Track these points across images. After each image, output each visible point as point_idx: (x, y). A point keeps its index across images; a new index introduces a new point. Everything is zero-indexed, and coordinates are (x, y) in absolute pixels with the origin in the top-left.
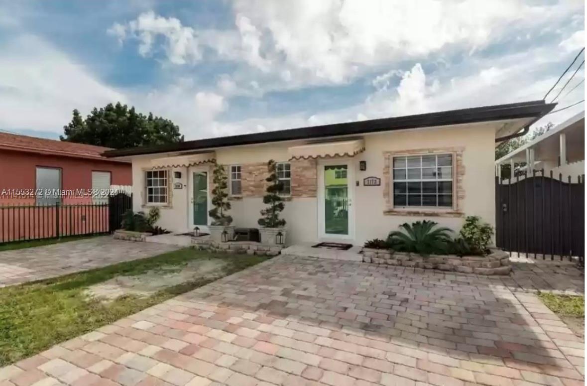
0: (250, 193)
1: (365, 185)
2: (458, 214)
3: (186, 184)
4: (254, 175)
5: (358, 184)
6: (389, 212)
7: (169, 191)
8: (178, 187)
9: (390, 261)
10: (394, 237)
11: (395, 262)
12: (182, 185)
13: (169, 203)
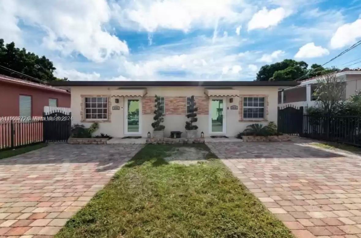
0: (171, 113)
1: (231, 109)
2: (266, 121)
3: (123, 107)
4: (173, 103)
5: (228, 108)
6: (241, 121)
7: (108, 111)
8: (117, 108)
9: (254, 140)
10: (247, 131)
11: (256, 140)
12: (119, 107)
13: (108, 118)
